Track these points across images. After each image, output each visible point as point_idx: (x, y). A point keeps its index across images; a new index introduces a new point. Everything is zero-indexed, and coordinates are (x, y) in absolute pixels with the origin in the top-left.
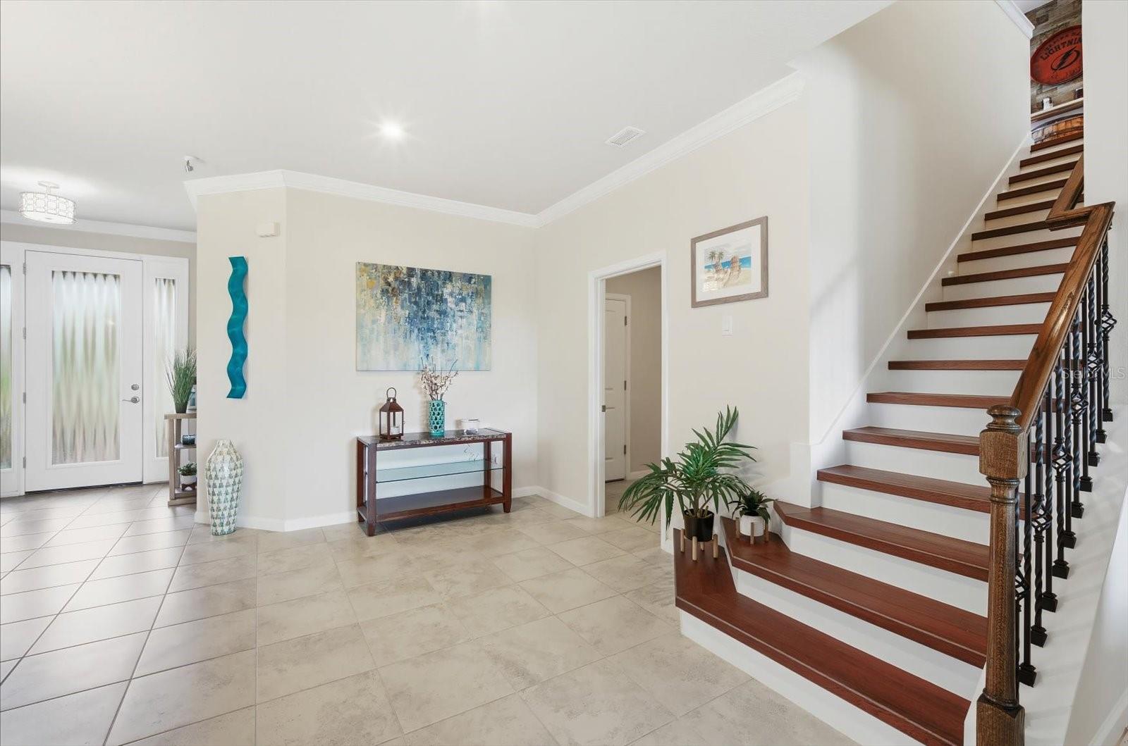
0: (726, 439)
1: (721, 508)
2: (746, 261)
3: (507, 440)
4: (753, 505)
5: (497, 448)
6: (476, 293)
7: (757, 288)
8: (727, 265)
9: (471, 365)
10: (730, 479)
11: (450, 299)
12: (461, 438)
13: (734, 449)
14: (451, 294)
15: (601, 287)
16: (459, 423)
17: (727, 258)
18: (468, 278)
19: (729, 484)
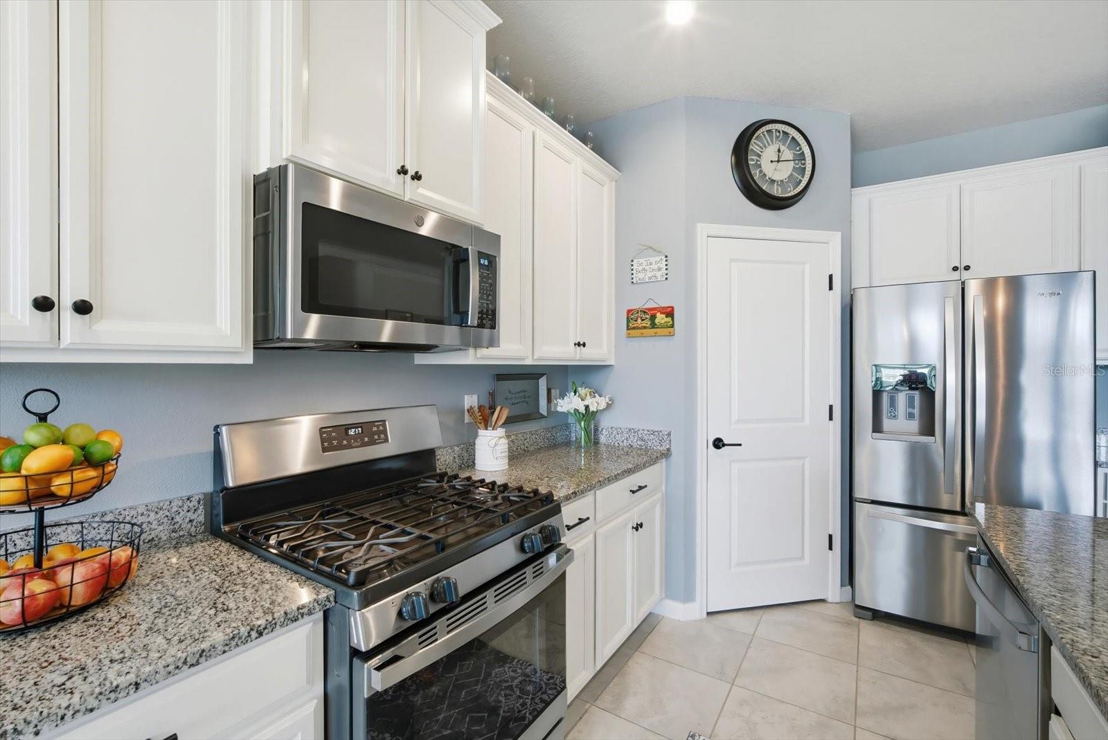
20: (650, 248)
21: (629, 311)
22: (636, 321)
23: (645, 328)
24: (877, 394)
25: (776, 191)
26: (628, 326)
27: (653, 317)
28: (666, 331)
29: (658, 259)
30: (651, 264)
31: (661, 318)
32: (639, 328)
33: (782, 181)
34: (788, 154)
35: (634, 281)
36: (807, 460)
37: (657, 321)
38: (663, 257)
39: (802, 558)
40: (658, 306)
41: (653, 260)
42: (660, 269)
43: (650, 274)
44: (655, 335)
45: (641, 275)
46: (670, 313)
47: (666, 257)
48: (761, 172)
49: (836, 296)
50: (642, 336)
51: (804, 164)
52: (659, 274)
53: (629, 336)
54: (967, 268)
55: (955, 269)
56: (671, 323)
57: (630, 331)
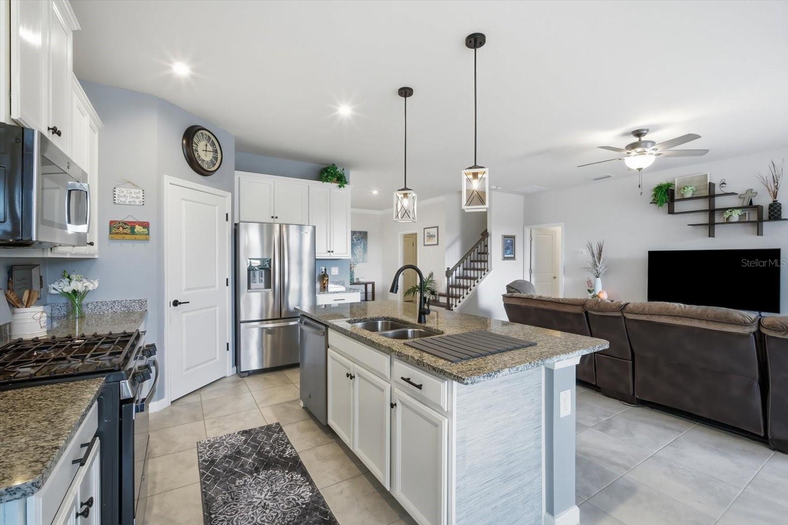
0: (430, 279)
1: (427, 295)
2: (435, 236)
3: (373, 284)
4: (433, 293)
5: (370, 287)
6: (363, 238)
7: (436, 243)
8: (431, 236)
9: (361, 261)
10: (429, 288)
11: (355, 240)
12: (359, 283)
13: (431, 281)
14: (355, 238)
15: (402, 237)
16: (358, 279)
17: (431, 235)
18: (360, 232)
19: (428, 289)
20: (129, 182)
21: (111, 222)
22: (118, 229)
23: (126, 234)
24: (249, 270)
25: (205, 166)
26: (110, 232)
27: (133, 228)
28: (143, 237)
29: (137, 191)
30: (131, 193)
31: (138, 229)
32: (121, 234)
33: (207, 161)
34: (210, 148)
35: (117, 202)
36: (217, 307)
37: (136, 230)
38: (141, 191)
39: (215, 358)
40: (135, 221)
41: (133, 191)
42: (138, 198)
43: (129, 200)
44: (135, 239)
45: (123, 199)
46: (146, 225)
47: (143, 191)
48: (198, 154)
49: (229, 223)
50: (123, 239)
51: (217, 155)
52: (137, 201)
53: (111, 239)
54: (277, 218)
55: (273, 217)
56: (147, 232)
57: (113, 236)
